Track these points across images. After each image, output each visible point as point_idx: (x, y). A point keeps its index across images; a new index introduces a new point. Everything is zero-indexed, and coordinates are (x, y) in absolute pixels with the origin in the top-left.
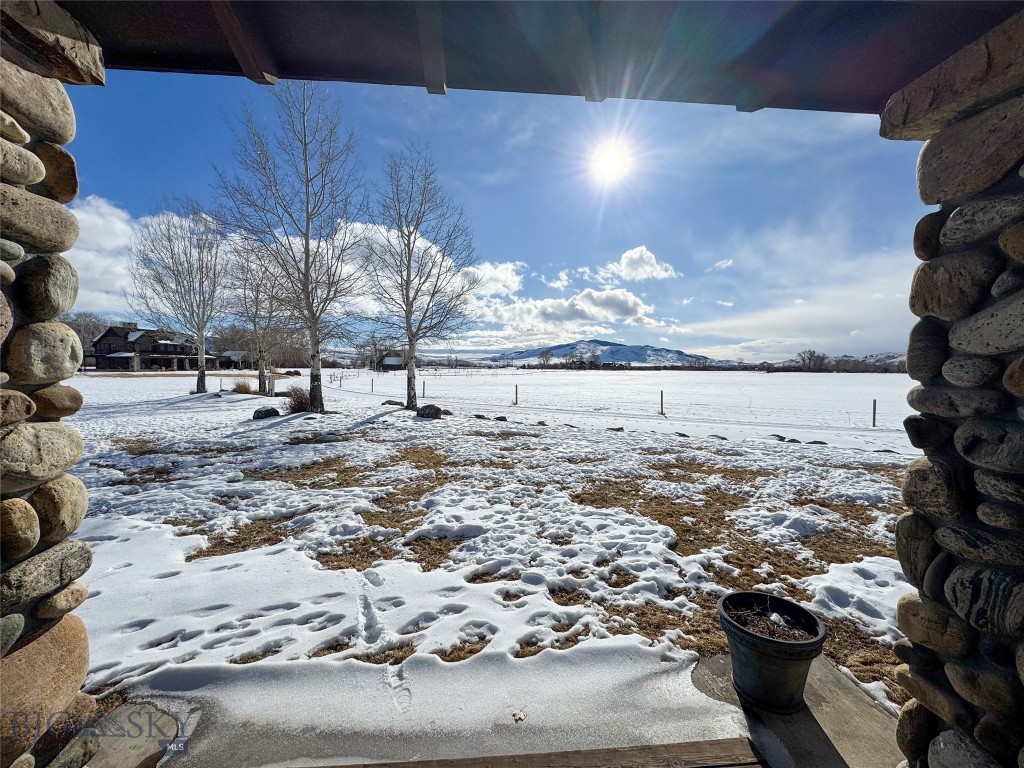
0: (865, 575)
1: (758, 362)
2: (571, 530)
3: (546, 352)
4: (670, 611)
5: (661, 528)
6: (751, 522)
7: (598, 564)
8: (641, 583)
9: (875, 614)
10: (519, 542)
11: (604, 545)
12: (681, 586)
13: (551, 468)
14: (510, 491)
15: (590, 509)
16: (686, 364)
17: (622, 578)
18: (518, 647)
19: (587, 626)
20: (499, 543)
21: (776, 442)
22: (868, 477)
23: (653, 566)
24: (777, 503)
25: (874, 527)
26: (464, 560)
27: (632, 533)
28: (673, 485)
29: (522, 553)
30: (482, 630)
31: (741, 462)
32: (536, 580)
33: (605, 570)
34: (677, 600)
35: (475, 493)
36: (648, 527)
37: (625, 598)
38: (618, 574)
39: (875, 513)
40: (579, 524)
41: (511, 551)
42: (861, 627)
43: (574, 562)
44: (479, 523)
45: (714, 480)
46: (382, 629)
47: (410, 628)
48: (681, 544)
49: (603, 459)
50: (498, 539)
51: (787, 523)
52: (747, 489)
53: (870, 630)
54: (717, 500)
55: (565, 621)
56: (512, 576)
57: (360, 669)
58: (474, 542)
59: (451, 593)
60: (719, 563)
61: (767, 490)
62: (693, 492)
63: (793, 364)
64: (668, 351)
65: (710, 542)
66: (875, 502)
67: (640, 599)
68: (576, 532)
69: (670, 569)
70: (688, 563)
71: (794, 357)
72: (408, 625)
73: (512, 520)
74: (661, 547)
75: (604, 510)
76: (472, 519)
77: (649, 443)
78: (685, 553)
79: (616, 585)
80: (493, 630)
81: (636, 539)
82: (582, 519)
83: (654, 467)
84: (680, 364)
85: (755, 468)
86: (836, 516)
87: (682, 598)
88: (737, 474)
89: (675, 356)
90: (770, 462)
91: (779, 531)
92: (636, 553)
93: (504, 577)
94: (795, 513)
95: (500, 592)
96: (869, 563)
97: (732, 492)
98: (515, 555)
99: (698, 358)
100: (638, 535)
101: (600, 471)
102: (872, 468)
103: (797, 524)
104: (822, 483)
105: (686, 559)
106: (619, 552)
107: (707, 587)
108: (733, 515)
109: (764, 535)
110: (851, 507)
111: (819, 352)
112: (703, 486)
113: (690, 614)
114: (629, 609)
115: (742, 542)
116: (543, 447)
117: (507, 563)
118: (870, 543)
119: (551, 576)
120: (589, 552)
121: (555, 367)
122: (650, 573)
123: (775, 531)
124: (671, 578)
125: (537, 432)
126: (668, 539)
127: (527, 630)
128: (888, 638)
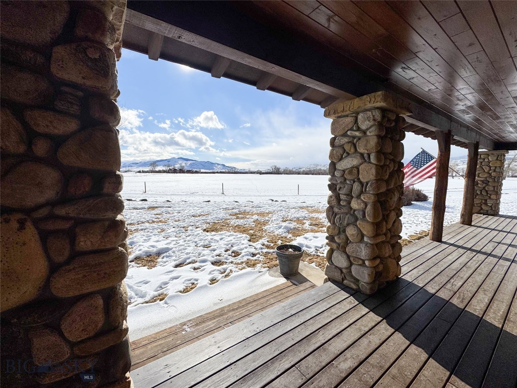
0: (306, 238)
1: (256, 170)
2: (209, 242)
3: (154, 163)
4: (256, 260)
5: (244, 235)
6: (272, 229)
7: (226, 251)
8: (243, 254)
9: (310, 248)
10: (189, 250)
11: (225, 244)
12: (257, 252)
13: (186, 220)
14: (173, 232)
15: (213, 233)
16: (227, 171)
17: (236, 254)
18: (210, 282)
19: (231, 270)
20: (180, 252)
21: (271, 202)
22: (301, 211)
23: (246, 248)
24: (278, 222)
25: (305, 225)
26: (167, 261)
27: (234, 239)
28: (242, 221)
29: (193, 253)
30: (192, 281)
31: (262, 210)
32: (204, 261)
33: (230, 252)
34: (257, 256)
35: (155, 235)
36: (239, 236)
37: (240, 260)
38: (234, 253)
39: (305, 221)
40: (212, 239)
41: (187, 254)
42: (307, 252)
43: (217, 252)
44: (166, 246)
45: (255, 217)
46: (146, 292)
47: (159, 289)
48: (252, 240)
49: (208, 214)
50: (179, 251)
51: (282, 228)
52: (267, 219)
53: (309, 252)
54: (259, 224)
55: (223, 271)
56: (194, 262)
57: (146, 306)
58: (169, 254)
59: (170, 273)
60: (266, 243)
61: (273, 219)
62: (249, 222)
63: (269, 171)
64: (218, 164)
65: (261, 237)
66: (305, 218)
67: (245, 259)
68: (212, 242)
69: (252, 248)
70: (257, 245)
71: (269, 168)
72: (157, 288)
73: (181, 242)
74: (246, 241)
75: (220, 233)
76: (162, 245)
77: (225, 206)
78: (254, 242)
79: (235, 256)
80: (197, 280)
81: (237, 240)
82: (212, 237)
83: (231, 215)
84: (224, 171)
85: (267, 211)
86: (296, 223)
87: (258, 256)
88: (261, 214)
89: (222, 167)
90: (271, 209)
91: (281, 230)
92: (238, 245)
93: (190, 263)
94: (284, 224)
95: (191, 268)
96: (307, 235)
97: (262, 221)
98: (190, 255)
99: (232, 168)
100: (236, 239)
101: (210, 219)
102: (302, 208)
103: (286, 227)
104: (289, 214)
105: (255, 244)
106: (232, 246)
107: (265, 250)
108: (265, 228)
109: (276, 233)
110: (298, 220)
111: (278, 166)
112: (252, 220)
113: (262, 259)
114: (242, 263)
115: (271, 236)
116: (176, 212)
117: (189, 258)
118: (305, 230)
119: (210, 259)
120: (221, 248)
121: (159, 172)
122: (246, 250)
123: (279, 231)
124: (253, 250)
125: (169, 206)
126: (248, 239)
127: (210, 277)
128: (314, 253)
